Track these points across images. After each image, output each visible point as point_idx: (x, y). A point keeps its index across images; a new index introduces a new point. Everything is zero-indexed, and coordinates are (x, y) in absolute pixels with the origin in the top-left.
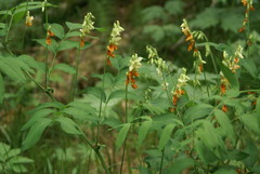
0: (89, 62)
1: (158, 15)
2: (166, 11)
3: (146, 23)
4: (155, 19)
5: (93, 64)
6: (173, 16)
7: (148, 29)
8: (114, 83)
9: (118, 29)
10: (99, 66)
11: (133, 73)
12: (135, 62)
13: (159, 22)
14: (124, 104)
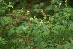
0: (20, 18)
1: (38, 6)
2: (40, 6)
3: (35, 9)
4: (37, 7)
5: (21, 19)
6: (41, 7)
7: (35, 10)
8: (27, 23)
9: (28, 12)
10: (23, 19)
11: (31, 21)
12: (32, 19)
13: (38, 8)
14: (29, 29)
